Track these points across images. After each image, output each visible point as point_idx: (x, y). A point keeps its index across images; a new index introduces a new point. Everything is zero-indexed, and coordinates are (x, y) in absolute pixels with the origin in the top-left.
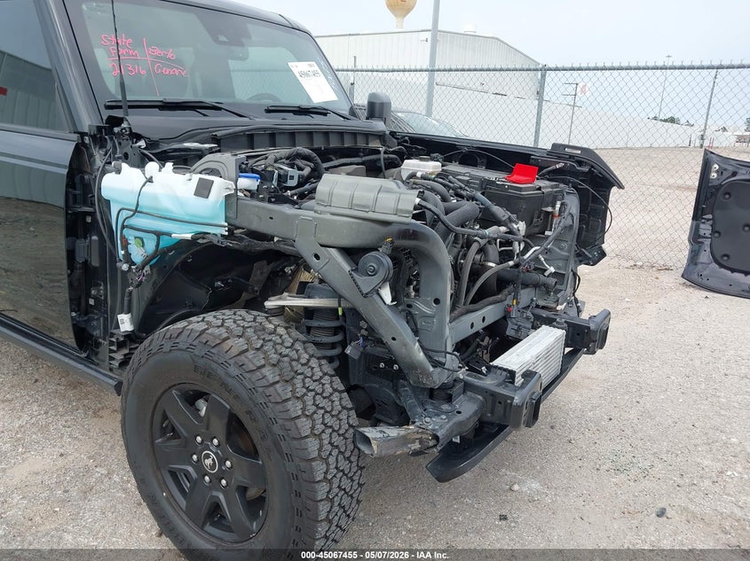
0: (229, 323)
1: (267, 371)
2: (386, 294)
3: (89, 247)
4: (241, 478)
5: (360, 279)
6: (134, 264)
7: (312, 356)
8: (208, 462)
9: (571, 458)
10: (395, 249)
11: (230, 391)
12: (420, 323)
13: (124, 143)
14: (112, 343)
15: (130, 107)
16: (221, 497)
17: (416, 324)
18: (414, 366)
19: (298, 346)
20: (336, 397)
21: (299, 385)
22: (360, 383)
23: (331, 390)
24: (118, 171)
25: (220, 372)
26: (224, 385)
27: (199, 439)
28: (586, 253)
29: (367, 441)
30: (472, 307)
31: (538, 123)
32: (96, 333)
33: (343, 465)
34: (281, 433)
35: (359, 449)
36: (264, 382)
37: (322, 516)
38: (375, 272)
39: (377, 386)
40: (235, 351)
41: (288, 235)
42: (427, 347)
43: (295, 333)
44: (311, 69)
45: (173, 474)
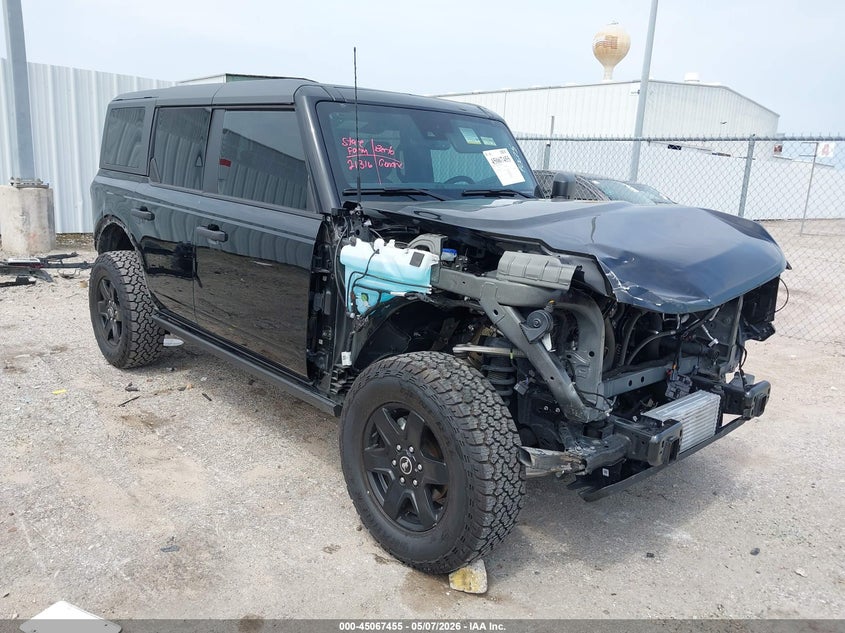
0: (427, 359)
1: (453, 394)
2: (548, 344)
3: (324, 301)
4: (430, 478)
5: (528, 330)
6: (359, 313)
7: (487, 389)
8: (405, 465)
9: (728, 520)
10: (556, 309)
11: (425, 407)
12: (578, 371)
13: (356, 222)
14: (334, 375)
15: (362, 194)
16: (413, 495)
17: (573, 372)
18: (568, 401)
19: (477, 380)
20: (504, 420)
21: (476, 407)
22: (527, 423)
23: (500, 415)
24: (354, 244)
25: (420, 392)
26: (422, 402)
27: (399, 447)
28: (754, 328)
29: (527, 456)
30: (632, 368)
31: (743, 196)
32: (323, 366)
33: (507, 472)
34: (461, 439)
35: (521, 464)
36: (451, 402)
37: (489, 508)
38: (539, 325)
39: (541, 426)
40: (431, 378)
41: (475, 295)
42: (580, 389)
43: (475, 371)
44: (503, 155)
45: (375, 475)
